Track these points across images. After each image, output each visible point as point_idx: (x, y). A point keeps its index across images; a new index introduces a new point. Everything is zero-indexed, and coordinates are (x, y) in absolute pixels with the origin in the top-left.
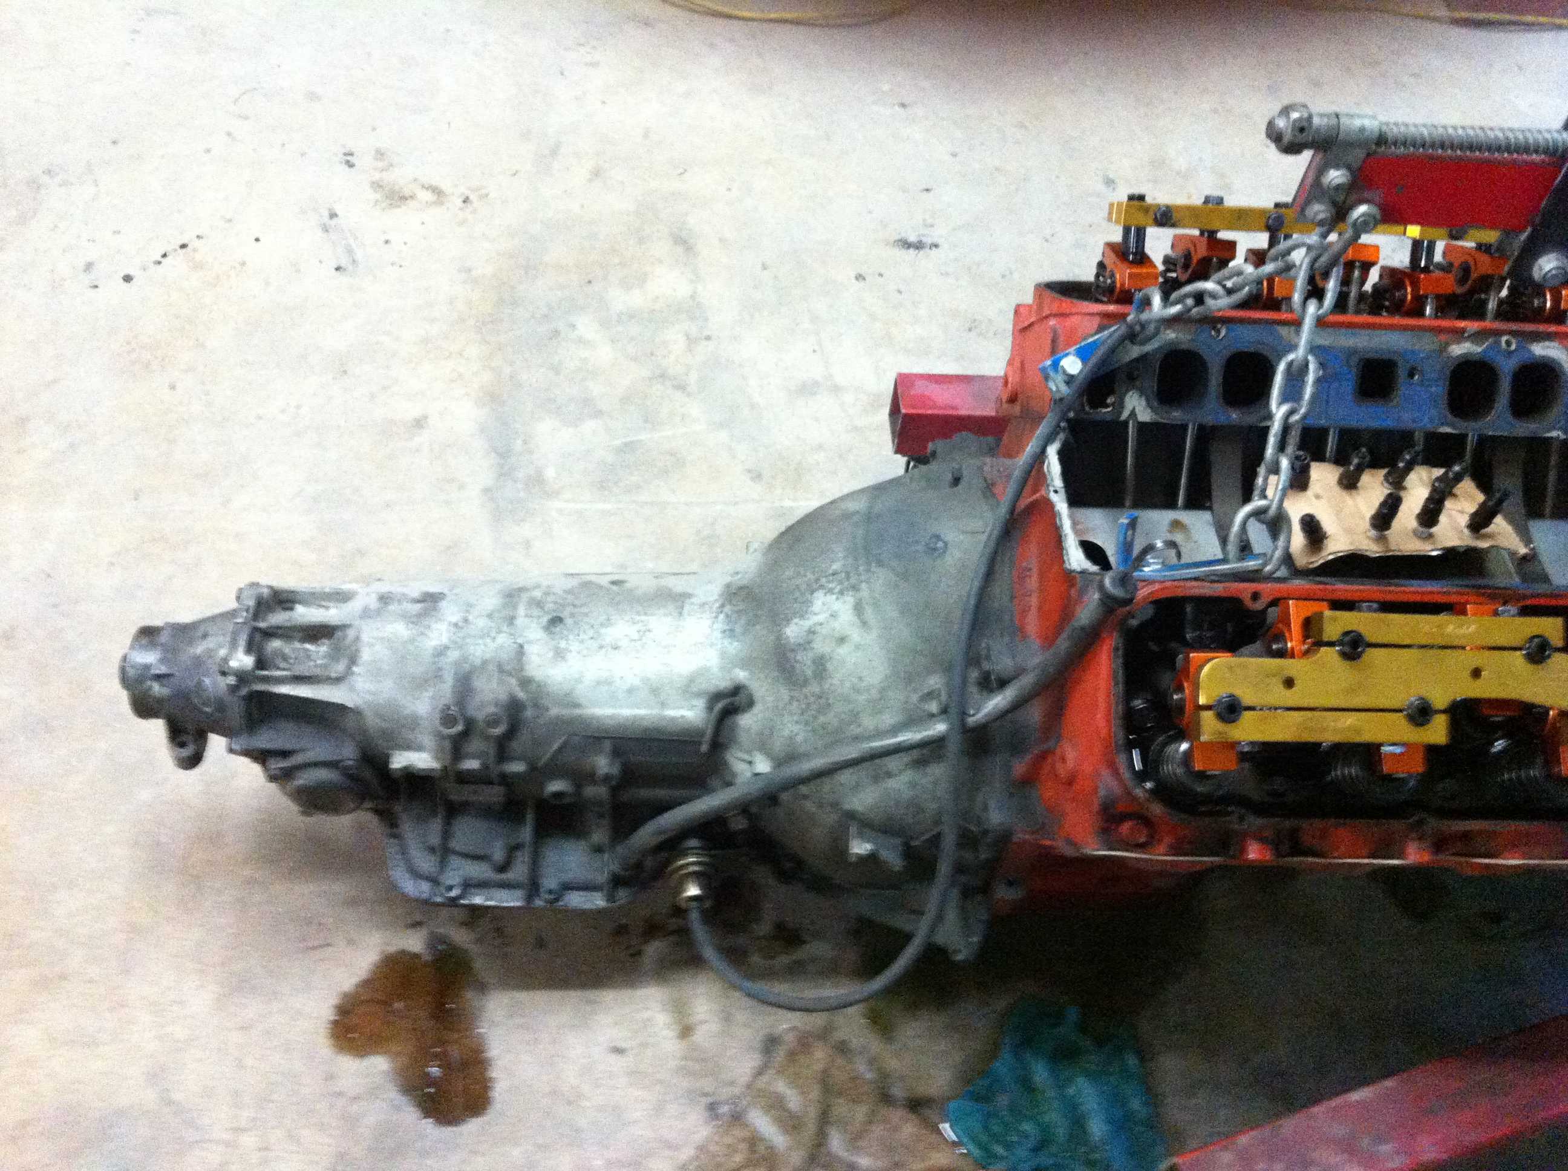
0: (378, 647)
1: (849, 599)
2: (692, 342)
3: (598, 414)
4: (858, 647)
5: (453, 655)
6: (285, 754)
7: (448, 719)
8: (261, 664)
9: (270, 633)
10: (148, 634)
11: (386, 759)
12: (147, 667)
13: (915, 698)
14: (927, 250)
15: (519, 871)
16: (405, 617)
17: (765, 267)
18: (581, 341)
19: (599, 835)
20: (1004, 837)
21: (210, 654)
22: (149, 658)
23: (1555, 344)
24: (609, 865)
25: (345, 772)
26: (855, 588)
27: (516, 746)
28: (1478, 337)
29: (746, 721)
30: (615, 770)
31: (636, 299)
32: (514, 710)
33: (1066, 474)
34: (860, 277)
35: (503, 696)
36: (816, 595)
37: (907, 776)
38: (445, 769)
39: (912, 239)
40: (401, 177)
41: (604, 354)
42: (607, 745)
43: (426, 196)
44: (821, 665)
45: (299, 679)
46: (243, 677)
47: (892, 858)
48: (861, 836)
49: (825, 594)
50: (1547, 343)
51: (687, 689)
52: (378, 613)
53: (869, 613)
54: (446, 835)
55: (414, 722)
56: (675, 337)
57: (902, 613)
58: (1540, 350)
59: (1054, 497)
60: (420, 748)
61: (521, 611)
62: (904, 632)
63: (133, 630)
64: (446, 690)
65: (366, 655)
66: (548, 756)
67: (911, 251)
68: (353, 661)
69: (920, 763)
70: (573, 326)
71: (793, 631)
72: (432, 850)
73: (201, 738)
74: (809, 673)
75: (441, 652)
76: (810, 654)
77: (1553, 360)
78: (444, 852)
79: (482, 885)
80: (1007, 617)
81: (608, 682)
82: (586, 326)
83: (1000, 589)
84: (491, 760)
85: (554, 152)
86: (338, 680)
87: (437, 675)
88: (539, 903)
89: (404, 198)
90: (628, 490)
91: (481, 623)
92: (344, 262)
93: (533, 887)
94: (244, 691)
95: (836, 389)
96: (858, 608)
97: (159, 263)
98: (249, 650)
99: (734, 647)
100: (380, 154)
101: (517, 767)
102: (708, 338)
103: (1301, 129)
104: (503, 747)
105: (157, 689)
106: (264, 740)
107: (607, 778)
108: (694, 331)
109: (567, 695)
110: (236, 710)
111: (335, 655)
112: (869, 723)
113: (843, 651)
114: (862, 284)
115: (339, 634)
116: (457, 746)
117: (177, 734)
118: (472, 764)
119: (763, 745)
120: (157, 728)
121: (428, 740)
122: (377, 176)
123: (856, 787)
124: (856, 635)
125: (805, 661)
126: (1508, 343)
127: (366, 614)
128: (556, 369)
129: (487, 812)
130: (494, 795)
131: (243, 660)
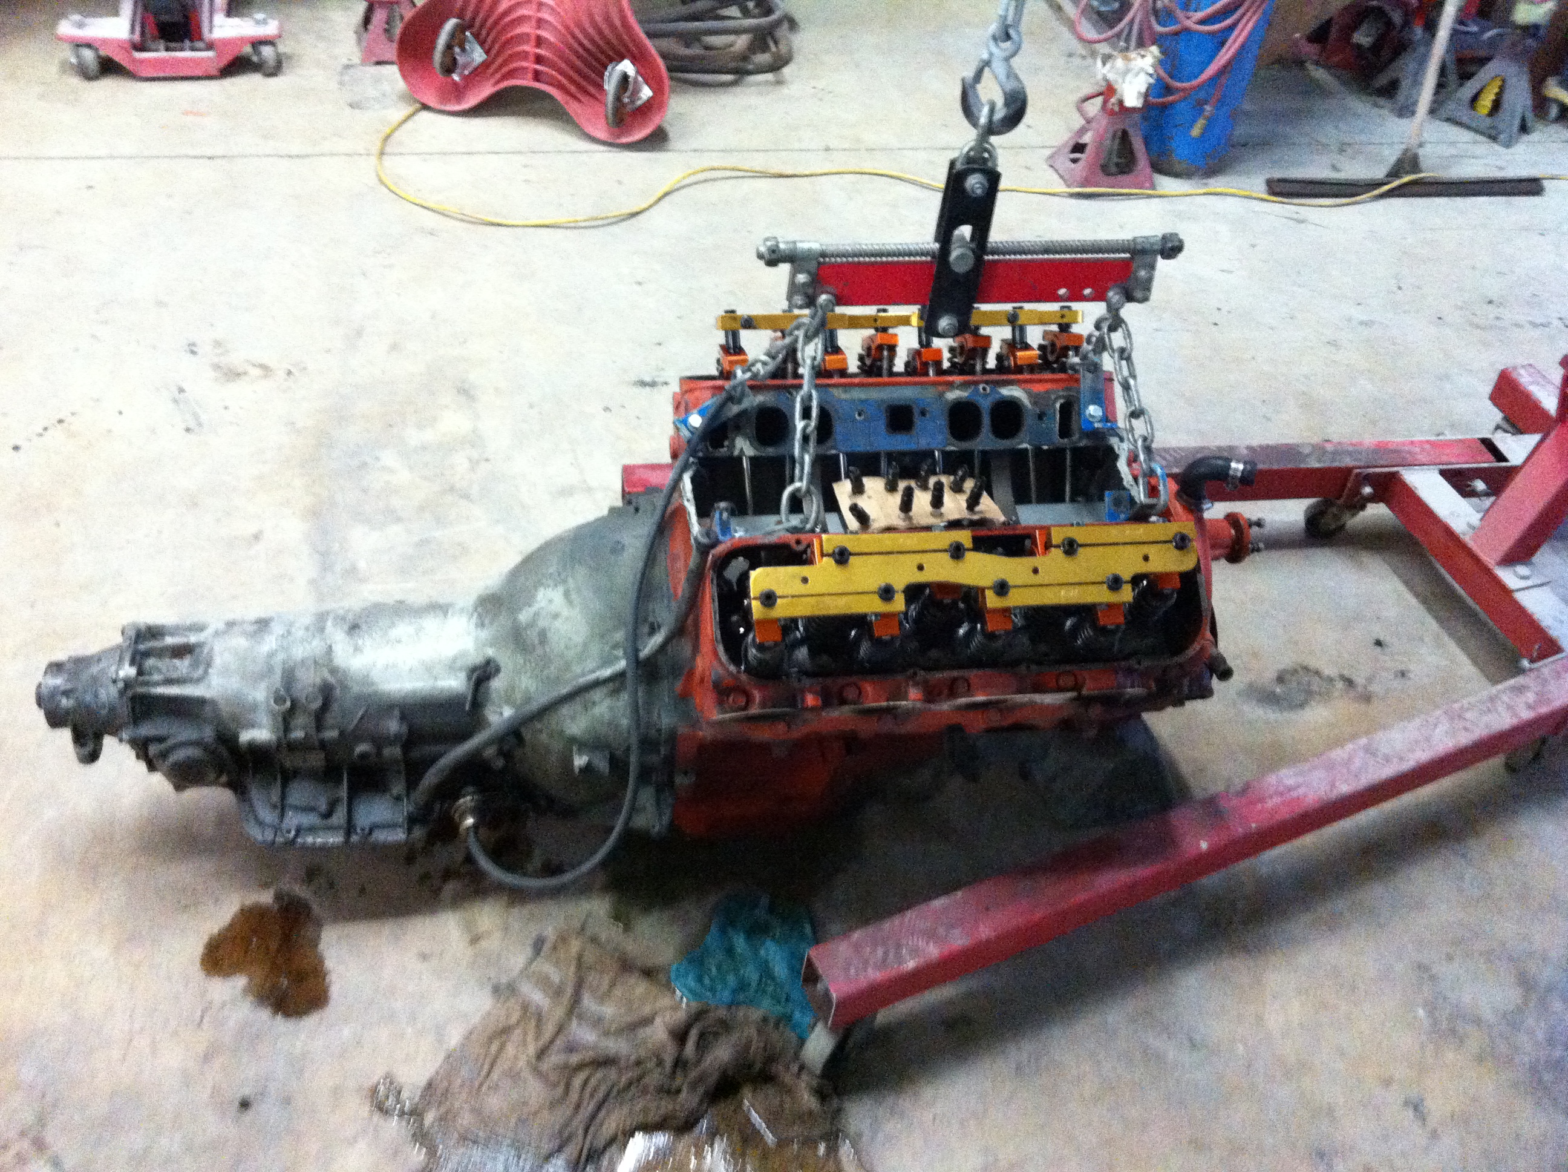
0: (226, 655)
1: (561, 589)
2: (474, 464)
3: (399, 520)
4: (567, 619)
5: (280, 657)
6: (160, 739)
7: (279, 700)
8: (140, 673)
9: (147, 654)
10: (56, 667)
11: (236, 737)
12: (56, 688)
13: (607, 648)
14: (660, 387)
15: (339, 817)
16: (245, 634)
17: (531, 406)
18: (384, 468)
19: (398, 788)
20: (673, 737)
21: (103, 671)
22: (58, 681)
23: (1014, 387)
24: (407, 808)
25: (206, 748)
26: (564, 581)
27: (330, 719)
28: (964, 385)
29: (497, 684)
30: (404, 729)
31: (429, 436)
32: (327, 693)
33: (695, 490)
34: (607, 409)
35: (318, 681)
36: (538, 590)
37: (607, 702)
38: (279, 740)
39: (648, 379)
40: (236, 359)
41: (404, 477)
42: (397, 712)
43: (255, 372)
44: (543, 635)
45: (169, 682)
46: (128, 684)
47: (602, 765)
48: (580, 752)
49: (545, 588)
50: (1011, 387)
51: (452, 667)
52: (225, 633)
53: (574, 596)
54: (283, 797)
55: (254, 707)
56: (460, 461)
57: (595, 592)
58: (1006, 392)
59: (686, 503)
60: (260, 727)
61: (329, 623)
62: (597, 605)
63: (43, 667)
64: (277, 679)
65: (218, 661)
66: (355, 722)
67: (647, 388)
68: (209, 665)
69: (615, 692)
70: (377, 459)
71: (524, 617)
72: (275, 807)
73: (98, 738)
74: (536, 642)
75: (271, 655)
76: (536, 630)
77: (1015, 397)
78: (282, 808)
79: (312, 830)
80: (665, 588)
81: (394, 666)
82: (389, 458)
83: (659, 572)
84: (312, 732)
85: (359, 333)
86: (198, 681)
87: (270, 670)
88: (355, 838)
89: (239, 375)
90: (425, 573)
91: (300, 633)
92: (192, 424)
93: (349, 828)
94: (130, 693)
95: (589, 490)
96: (567, 594)
97: (41, 435)
98: (132, 663)
99: (484, 634)
100: (218, 344)
101: (331, 734)
102: (487, 460)
103: (773, 251)
104: (320, 717)
105: (65, 702)
106: (146, 730)
107: (397, 736)
108: (475, 455)
109: (364, 677)
110: (124, 711)
111: (195, 665)
112: (577, 669)
113: (558, 624)
114: (608, 414)
115: (197, 650)
116: (286, 720)
117: (79, 738)
118: (298, 734)
119: (509, 701)
120: (65, 735)
121: (264, 719)
122: (216, 360)
123: (573, 718)
124: (565, 612)
125: (532, 635)
126: (984, 389)
127: (217, 634)
128: (365, 491)
129: (313, 775)
130: (316, 760)
131: (128, 671)
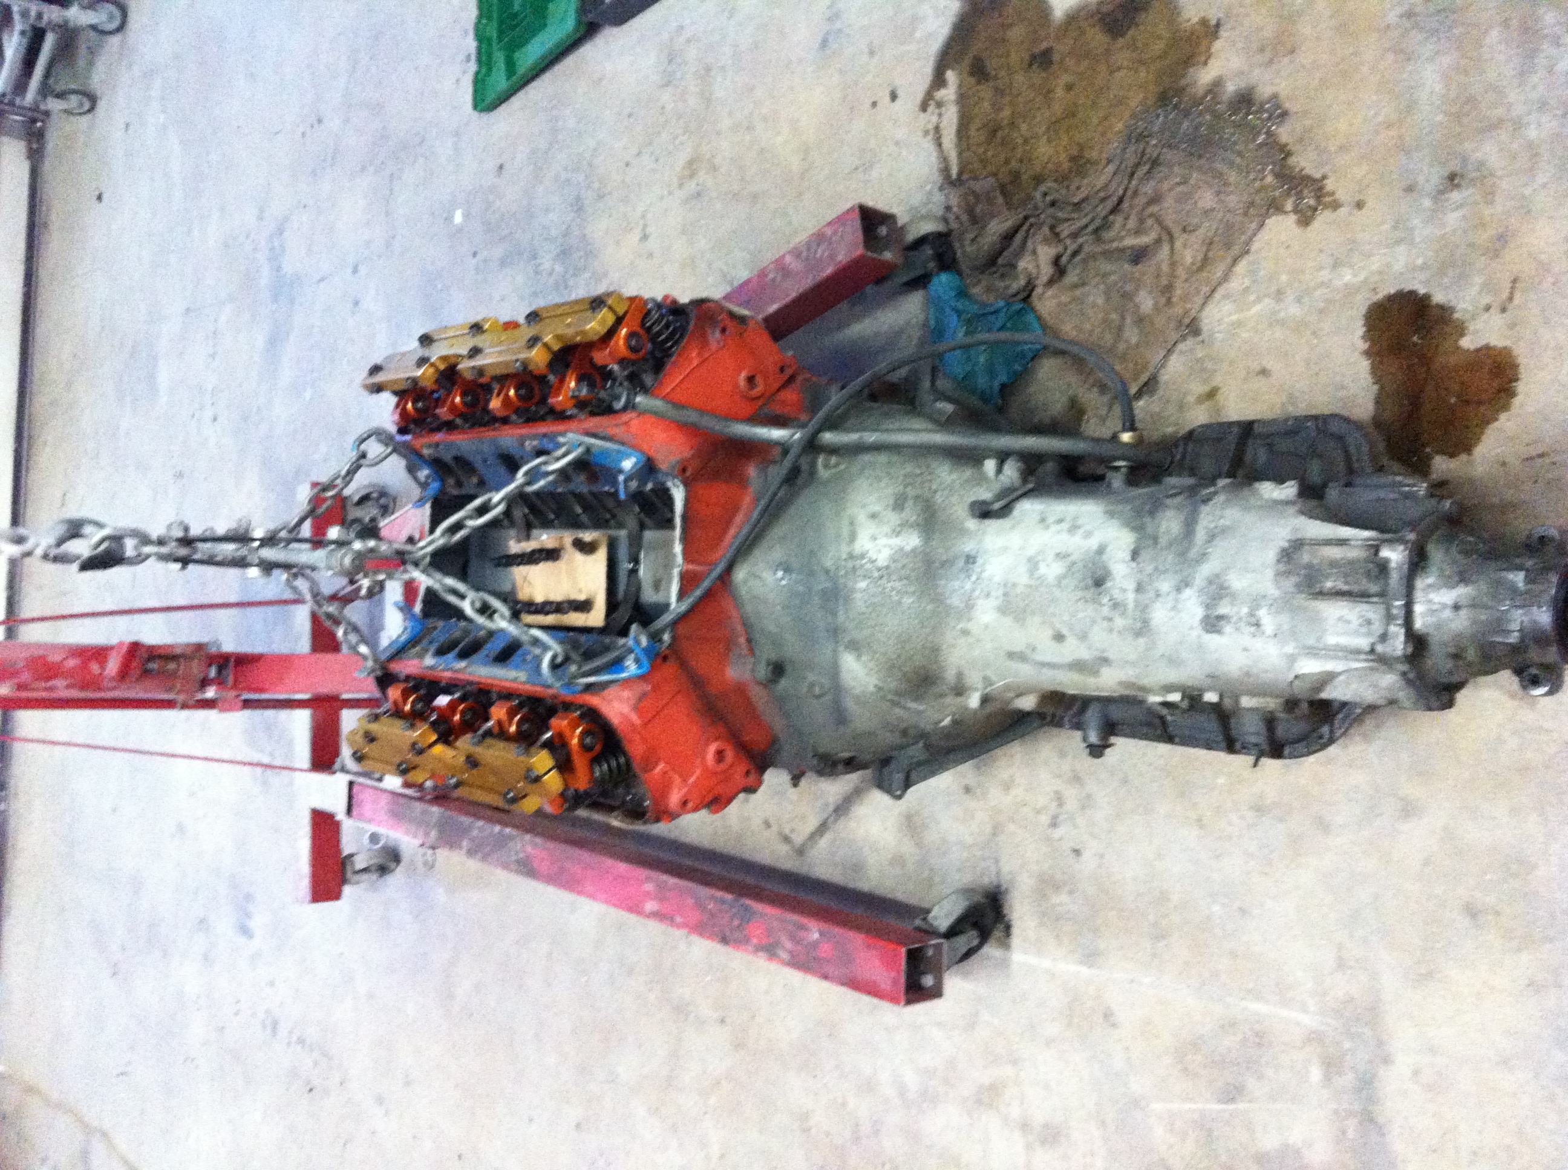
0: (1258, 563)
1: (858, 548)
4: (864, 506)
26: (851, 556)
29: (984, 495)
36: (885, 564)
44: (898, 505)
49: (875, 561)
71: (912, 541)
74: (911, 503)
76: (903, 515)
96: (853, 537)
99: (972, 547)
